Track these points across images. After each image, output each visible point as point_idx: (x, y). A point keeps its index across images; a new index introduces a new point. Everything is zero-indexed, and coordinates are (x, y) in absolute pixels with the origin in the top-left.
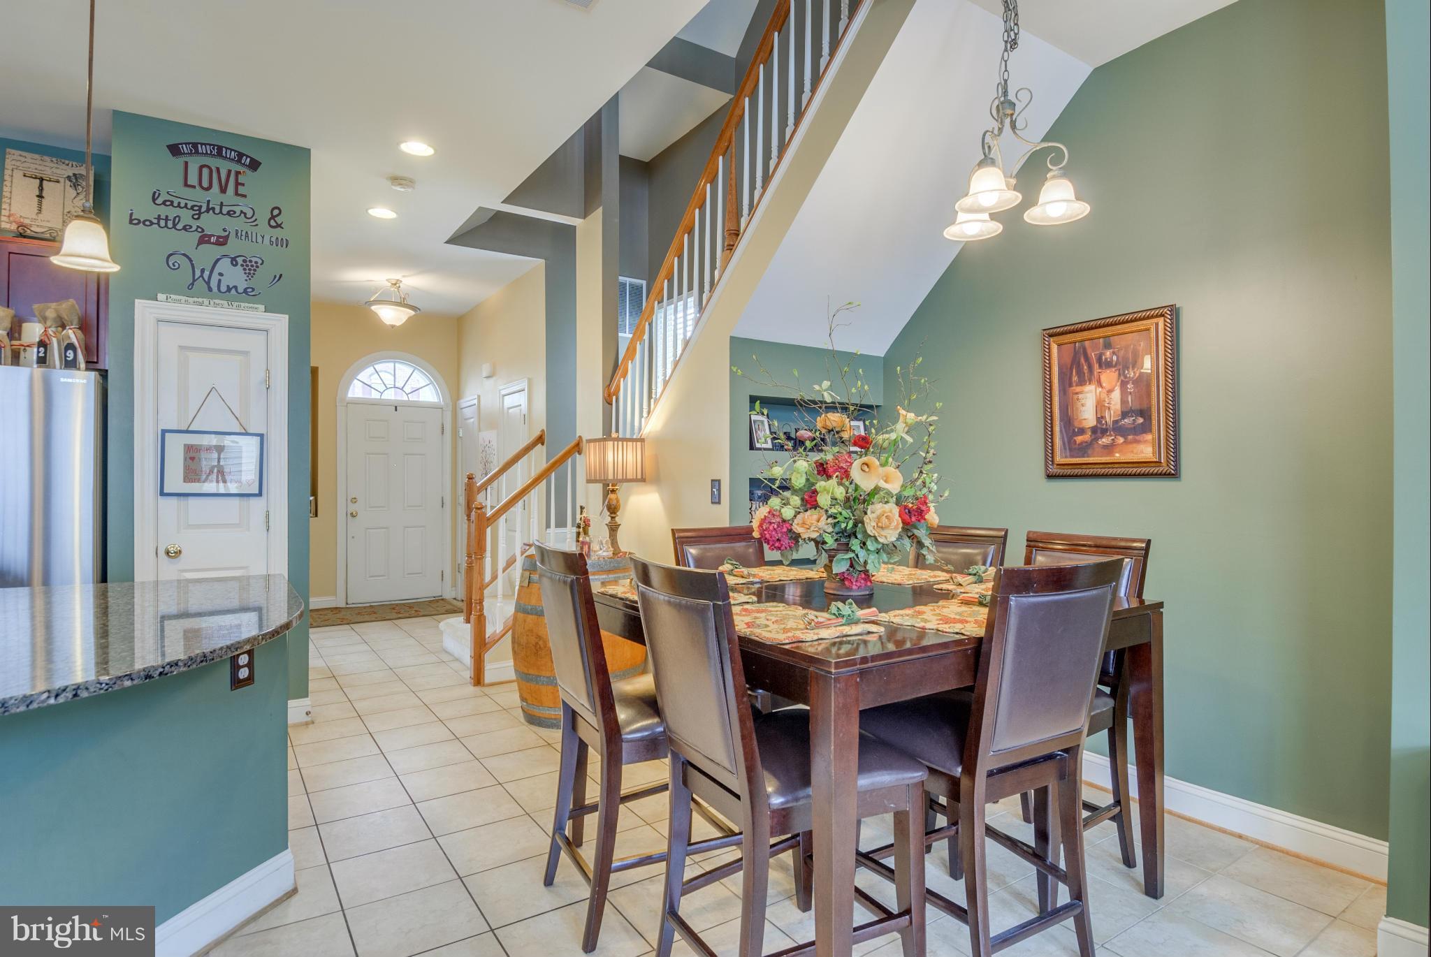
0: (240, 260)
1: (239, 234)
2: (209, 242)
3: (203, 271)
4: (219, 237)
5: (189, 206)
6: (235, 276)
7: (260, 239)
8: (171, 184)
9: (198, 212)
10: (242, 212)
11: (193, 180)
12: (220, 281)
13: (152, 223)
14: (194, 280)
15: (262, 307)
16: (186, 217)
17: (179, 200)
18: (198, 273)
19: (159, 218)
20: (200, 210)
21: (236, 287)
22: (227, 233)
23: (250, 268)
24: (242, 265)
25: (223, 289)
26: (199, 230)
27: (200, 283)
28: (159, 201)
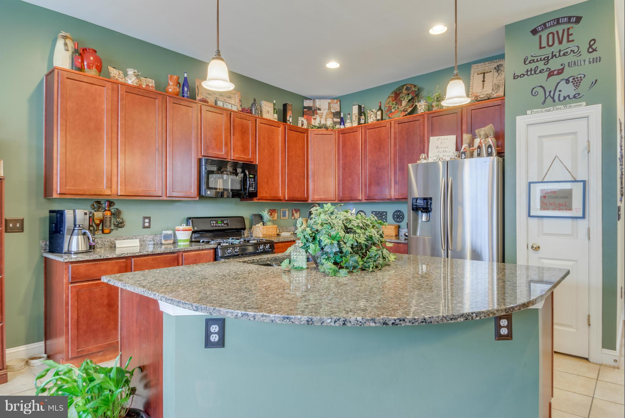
0: (571, 79)
1: (570, 64)
2: (553, 75)
3: (550, 92)
4: (559, 70)
5: (542, 59)
6: (568, 89)
7: (582, 63)
8: (534, 51)
9: (547, 60)
10: (571, 51)
11: (544, 44)
12: (559, 95)
13: (524, 75)
14: (546, 98)
15: (584, 103)
16: (541, 65)
17: (537, 58)
18: (547, 94)
19: (527, 71)
20: (548, 59)
21: (569, 96)
22: (563, 66)
23: (576, 81)
24: (572, 82)
25: (562, 98)
26: (548, 70)
27: (549, 100)
28: (527, 62)
